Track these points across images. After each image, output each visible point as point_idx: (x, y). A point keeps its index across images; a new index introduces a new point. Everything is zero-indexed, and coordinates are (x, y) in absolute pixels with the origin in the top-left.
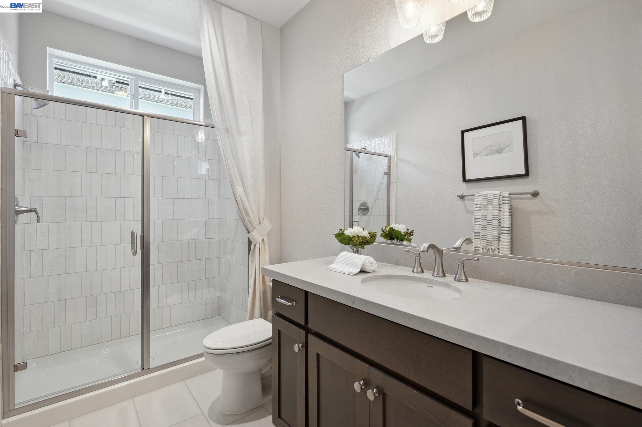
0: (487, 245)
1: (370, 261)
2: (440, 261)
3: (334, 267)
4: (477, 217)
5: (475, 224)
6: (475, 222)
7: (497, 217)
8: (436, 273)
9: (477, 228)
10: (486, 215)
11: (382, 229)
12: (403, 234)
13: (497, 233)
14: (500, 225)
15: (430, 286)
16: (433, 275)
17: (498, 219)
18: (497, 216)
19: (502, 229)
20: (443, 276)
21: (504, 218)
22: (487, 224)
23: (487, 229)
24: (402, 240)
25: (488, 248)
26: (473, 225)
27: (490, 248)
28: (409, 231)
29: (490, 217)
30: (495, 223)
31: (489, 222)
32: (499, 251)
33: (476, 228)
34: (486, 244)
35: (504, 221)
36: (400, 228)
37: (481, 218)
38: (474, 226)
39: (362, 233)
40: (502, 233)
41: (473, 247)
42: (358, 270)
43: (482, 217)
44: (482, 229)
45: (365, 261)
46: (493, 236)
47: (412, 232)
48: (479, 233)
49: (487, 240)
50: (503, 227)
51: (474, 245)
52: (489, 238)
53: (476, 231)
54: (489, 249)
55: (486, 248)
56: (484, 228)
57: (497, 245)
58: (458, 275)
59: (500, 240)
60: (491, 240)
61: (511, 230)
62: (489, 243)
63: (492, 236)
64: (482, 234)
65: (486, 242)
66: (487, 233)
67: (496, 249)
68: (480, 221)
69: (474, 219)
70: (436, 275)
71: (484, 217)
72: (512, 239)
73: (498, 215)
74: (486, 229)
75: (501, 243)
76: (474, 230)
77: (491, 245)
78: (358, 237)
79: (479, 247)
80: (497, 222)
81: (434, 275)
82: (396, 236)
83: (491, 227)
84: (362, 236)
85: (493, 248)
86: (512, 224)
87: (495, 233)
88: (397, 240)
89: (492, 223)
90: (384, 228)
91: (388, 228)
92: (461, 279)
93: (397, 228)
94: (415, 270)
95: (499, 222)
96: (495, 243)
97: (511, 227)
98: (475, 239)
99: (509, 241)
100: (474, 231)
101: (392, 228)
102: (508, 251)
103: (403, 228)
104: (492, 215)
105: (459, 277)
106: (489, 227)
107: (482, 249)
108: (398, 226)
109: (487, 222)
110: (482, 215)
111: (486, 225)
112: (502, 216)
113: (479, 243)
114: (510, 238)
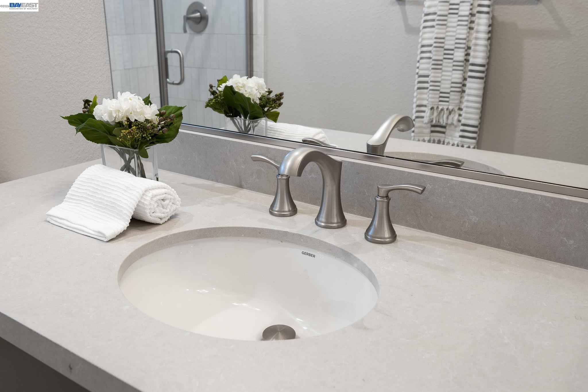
0: (440, 101)
1: (156, 196)
2: (335, 188)
3: (61, 216)
4: (426, 42)
5: (422, 58)
6: (422, 52)
7: (464, 44)
8: (323, 218)
9: (425, 67)
10: (443, 38)
11: (211, 87)
12: (258, 102)
13: (461, 76)
14: (467, 60)
15: (307, 254)
16: (316, 223)
17: (464, 48)
18: (464, 41)
19: (471, 68)
20: (339, 224)
21: (476, 45)
22: (445, 58)
23: (444, 69)
24: (255, 117)
25: (440, 108)
26: (418, 58)
27: (445, 108)
28: (272, 96)
29: (449, 43)
30: (459, 55)
31: (448, 52)
32: (461, 112)
33: (422, 66)
34: (437, 100)
35: (475, 51)
36: (251, 88)
37: (435, 45)
38: (419, 62)
39: (142, 113)
40: (471, 77)
41: (414, 106)
42: (125, 224)
43: (435, 42)
44: (433, 69)
45: (142, 198)
46: (452, 83)
47: (280, 97)
48: (427, 76)
49: (442, 90)
50: (473, 65)
51: (416, 102)
52: (445, 86)
53: (422, 72)
54: (442, 110)
55: (438, 108)
56: (437, 65)
57: (458, 102)
58: (373, 227)
59: (464, 91)
60: (448, 91)
61: (487, 70)
62: (444, 97)
63: (450, 82)
64: (432, 79)
65: (438, 96)
66: (442, 76)
67: (456, 109)
68: (430, 52)
69: (420, 45)
70: (323, 224)
71: (440, 40)
72: (485, 89)
73: (465, 39)
74: (441, 69)
75: (466, 98)
76: (417, 70)
77: (448, 102)
78: (130, 124)
79: (425, 106)
80: (463, 54)
81: (319, 223)
82: (243, 108)
83: (451, 65)
84: (141, 119)
85: (451, 108)
86: (489, 57)
87: (457, 76)
88: (245, 117)
89: (452, 54)
90: (215, 84)
91: (223, 85)
92: (382, 236)
93: (244, 86)
94: (277, 209)
95: (466, 53)
96: (454, 97)
97: (488, 64)
98: (419, 88)
99: (481, 92)
100: (417, 73)
101: (231, 87)
102: (476, 114)
103: (259, 87)
104: (454, 38)
105: (376, 231)
106: (447, 65)
107: (429, 111)
108: (245, 82)
109: (445, 54)
110: (436, 38)
111: (441, 60)
112: (474, 41)
113: (425, 96)
114: (482, 86)
